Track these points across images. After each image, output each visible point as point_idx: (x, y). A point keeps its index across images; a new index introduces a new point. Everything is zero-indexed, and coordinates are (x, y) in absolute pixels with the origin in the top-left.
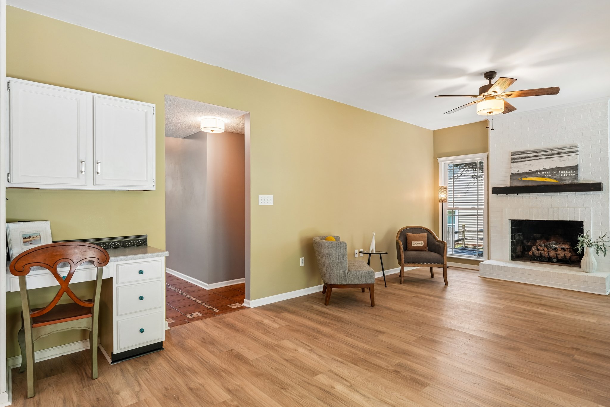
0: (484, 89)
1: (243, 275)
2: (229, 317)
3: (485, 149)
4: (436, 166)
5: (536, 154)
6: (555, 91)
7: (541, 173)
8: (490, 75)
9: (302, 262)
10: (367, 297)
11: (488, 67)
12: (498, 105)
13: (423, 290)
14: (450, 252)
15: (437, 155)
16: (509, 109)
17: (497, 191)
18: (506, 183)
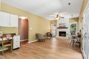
0: (57, 17)
1: (28, 39)
2: (27, 44)
3: (56, 23)
4: (51, 25)
5: (62, 24)
6: (64, 18)
7: (62, 26)
8: (58, 15)
9: (35, 37)
10: (44, 41)
11: (57, 14)
12: (58, 19)
13: (50, 40)
14: (53, 36)
15: (51, 24)
16: (59, 19)
17: (58, 28)
18: (59, 27)
